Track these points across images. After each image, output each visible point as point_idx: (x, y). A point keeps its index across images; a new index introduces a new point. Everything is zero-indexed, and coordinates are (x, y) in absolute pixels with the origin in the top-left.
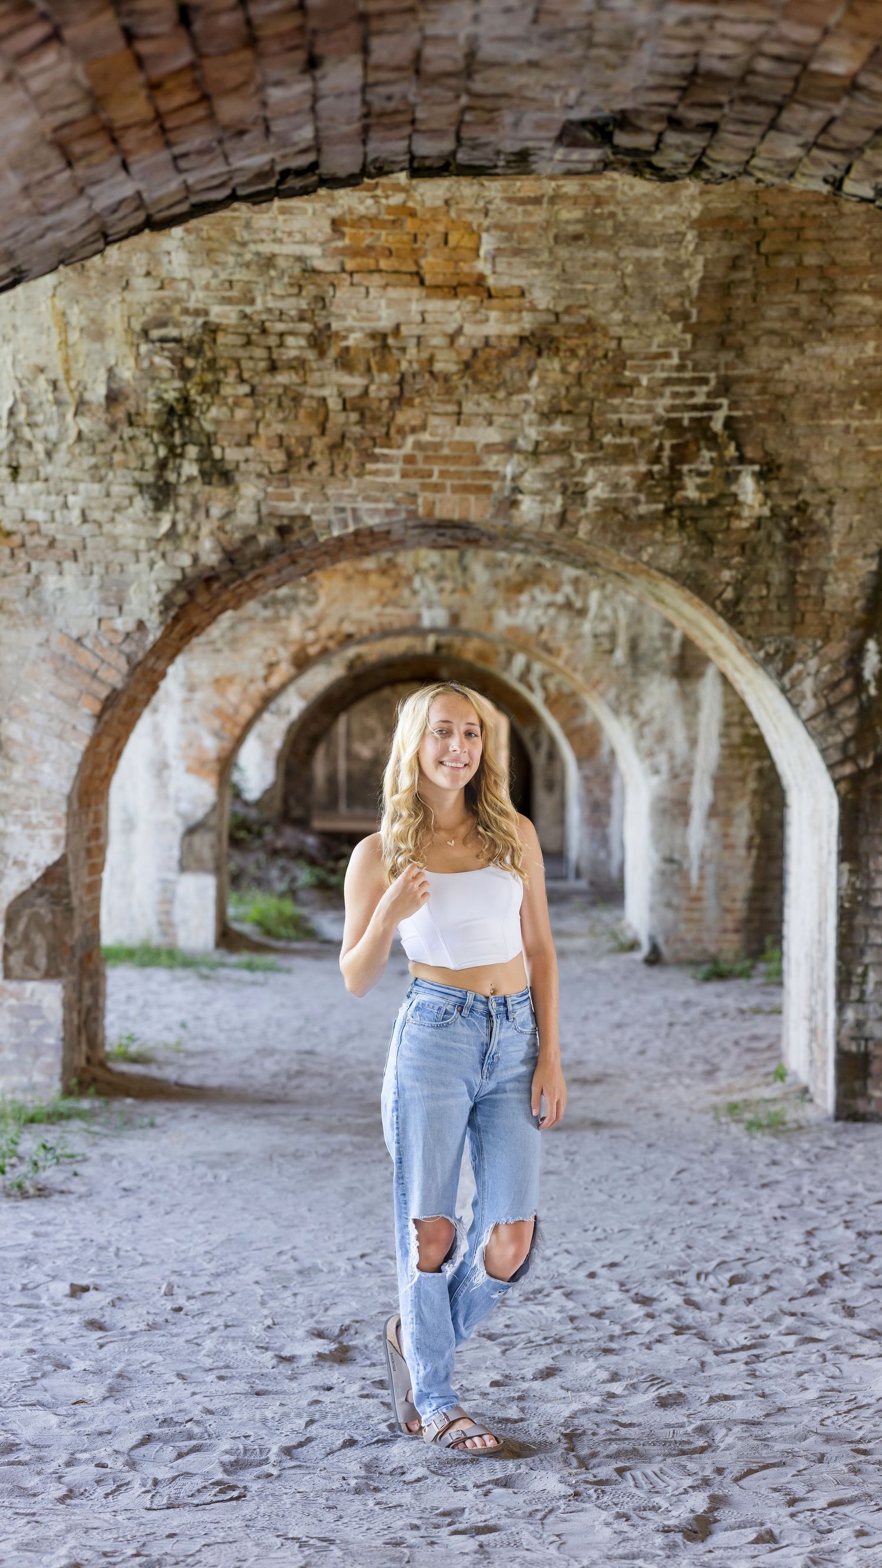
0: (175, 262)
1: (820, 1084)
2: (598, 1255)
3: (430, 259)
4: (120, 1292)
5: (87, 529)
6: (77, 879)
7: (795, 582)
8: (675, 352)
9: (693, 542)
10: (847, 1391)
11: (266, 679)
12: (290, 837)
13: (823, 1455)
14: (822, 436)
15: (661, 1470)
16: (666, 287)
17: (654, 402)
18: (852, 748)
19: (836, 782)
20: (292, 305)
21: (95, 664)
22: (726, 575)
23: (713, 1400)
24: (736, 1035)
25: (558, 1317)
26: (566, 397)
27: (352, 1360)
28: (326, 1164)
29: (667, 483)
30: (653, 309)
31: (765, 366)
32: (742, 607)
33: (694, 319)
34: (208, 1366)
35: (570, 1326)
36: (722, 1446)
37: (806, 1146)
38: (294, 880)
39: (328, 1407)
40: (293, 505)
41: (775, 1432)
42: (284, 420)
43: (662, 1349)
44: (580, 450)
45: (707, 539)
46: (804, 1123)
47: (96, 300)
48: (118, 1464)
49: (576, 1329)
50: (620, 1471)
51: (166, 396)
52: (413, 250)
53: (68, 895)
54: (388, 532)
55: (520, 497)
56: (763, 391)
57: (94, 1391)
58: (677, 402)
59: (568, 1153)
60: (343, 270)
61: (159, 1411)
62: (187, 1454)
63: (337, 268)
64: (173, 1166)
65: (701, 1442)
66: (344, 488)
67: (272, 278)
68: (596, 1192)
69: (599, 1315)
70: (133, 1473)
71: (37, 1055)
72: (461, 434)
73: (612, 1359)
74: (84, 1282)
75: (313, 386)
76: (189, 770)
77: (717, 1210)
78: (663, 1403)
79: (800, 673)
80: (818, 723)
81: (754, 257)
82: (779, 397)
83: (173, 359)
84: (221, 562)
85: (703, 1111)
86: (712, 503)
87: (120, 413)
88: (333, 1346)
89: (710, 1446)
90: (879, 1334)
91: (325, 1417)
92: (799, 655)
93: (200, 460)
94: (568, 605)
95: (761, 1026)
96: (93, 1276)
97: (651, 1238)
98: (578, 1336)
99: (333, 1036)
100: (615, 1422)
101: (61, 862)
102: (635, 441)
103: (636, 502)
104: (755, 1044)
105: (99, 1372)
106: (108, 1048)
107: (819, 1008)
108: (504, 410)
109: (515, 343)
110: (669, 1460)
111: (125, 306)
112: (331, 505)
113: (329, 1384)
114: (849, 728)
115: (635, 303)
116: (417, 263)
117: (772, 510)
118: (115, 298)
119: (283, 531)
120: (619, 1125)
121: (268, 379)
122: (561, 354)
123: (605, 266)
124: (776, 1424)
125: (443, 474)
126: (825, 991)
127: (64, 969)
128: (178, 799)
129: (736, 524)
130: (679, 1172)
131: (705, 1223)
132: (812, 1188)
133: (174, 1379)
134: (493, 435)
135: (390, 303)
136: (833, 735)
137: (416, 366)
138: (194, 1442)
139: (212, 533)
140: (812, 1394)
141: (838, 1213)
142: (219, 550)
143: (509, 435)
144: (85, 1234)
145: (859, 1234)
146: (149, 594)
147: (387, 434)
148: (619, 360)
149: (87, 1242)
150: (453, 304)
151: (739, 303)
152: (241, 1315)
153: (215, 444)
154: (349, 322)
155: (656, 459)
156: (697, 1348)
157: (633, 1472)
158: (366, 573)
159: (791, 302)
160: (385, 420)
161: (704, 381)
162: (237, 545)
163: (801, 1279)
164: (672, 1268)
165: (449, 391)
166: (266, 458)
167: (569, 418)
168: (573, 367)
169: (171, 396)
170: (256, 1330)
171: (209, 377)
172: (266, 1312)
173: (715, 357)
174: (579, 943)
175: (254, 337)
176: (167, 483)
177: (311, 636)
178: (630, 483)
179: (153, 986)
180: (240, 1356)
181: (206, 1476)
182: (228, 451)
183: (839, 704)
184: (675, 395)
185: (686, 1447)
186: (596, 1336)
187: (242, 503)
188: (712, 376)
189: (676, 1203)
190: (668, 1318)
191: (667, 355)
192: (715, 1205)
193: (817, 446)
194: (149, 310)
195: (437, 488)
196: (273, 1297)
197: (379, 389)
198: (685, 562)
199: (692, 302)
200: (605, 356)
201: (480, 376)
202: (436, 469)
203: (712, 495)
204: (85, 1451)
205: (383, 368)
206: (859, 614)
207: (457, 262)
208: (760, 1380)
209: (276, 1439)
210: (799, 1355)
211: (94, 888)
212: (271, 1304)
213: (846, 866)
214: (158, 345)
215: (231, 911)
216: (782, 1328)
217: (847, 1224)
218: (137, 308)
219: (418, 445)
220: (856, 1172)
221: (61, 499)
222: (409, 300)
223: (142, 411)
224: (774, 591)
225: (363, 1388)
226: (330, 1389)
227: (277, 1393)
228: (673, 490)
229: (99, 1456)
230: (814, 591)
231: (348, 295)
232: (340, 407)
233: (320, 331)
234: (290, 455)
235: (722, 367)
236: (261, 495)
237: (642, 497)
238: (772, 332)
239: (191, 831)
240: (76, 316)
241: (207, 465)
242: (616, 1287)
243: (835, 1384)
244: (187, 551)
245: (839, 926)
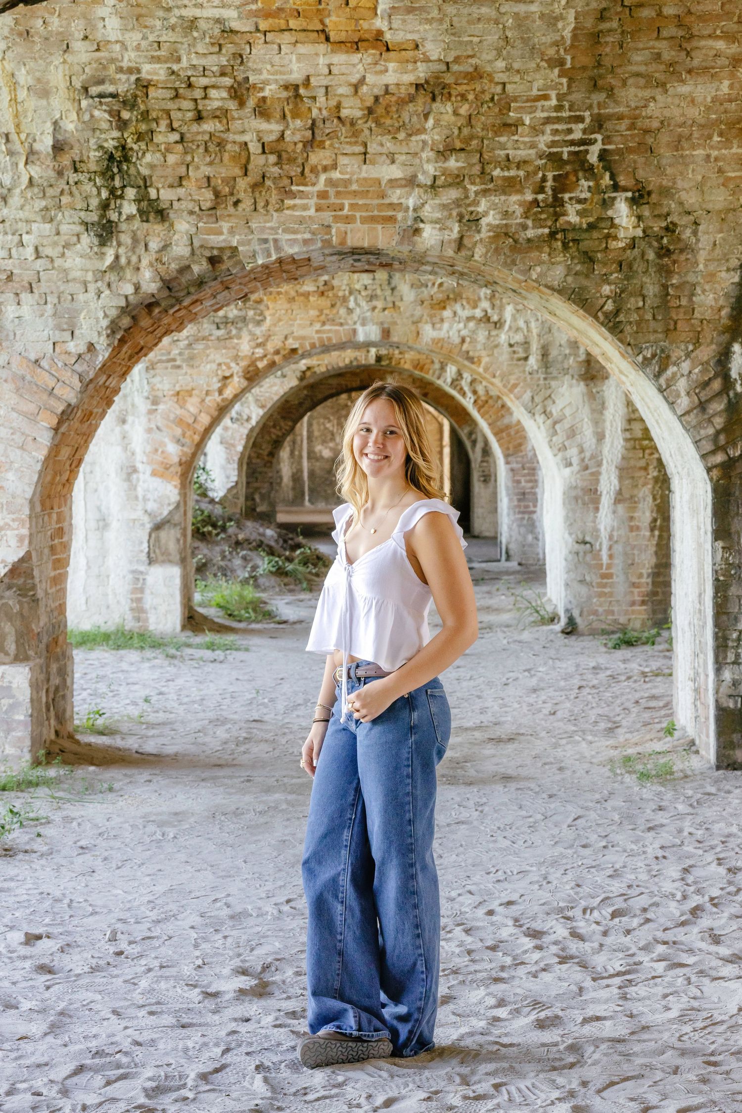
0: (109, 27)
1: (703, 737)
2: (497, 894)
3: (334, 18)
4: (69, 939)
5: (40, 264)
6: (42, 573)
7: (668, 294)
8: (553, 94)
9: (576, 261)
10: (705, 1010)
11: (220, 392)
12: (251, 530)
13: (677, 1068)
14: (687, 165)
15: (534, 1085)
16: (543, 38)
17: (536, 139)
18: (722, 439)
19: (709, 470)
20: (214, 62)
21: (51, 383)
22: (606, 289)
23: (586, 1021)
24: (637, 696)
25: (457, 950)
26: (459, 135)
27: (271, 994)
28: (262, 820)
29: (551, 210)
30: (532, 58)
31: (633, 105)
32: (621, 317)
33: (568, 65)
34: (141, 1002)
35: (467, 958)
36: (590, 1061)
37: (690, 793)
38: (255, 568)
39: (245, 1037)
40: (222, 238)
41: (637, 1048)
42: (211, 164)
43: (546, 977)
44: (473, 183)
45: (588, 258)
46: (689, 773)
47: (40, 62)
48: (51, 1093)
49: (473, 961)
50: (497, 1087)
51: (106, 145)
52: (318, 10)
53: (34, 587)
54: (309, 260)
55: (422, 225)
56: (632, 127)
57: (37, 1028)
58: (557, 138)
59: (478, 804)
60: (258, 30)
61: (93, 1044)
62: (115, 1081)
63: (253, 29)
64: (126, 825)
65: (571, 1059)
66: (265, 222)
67: (195, 38)
68: (500, 838)
69: (493, 948)
70: (65, 1100)
71: (8, 732)
72: (367, 172)
73: (502, 986)
74: (37, 931)
75: (235, 133)
76: (154, 474)
77: (606, 852)
78: (541, 1025)
79: (674, 374)
80: (692, 418)
81: (619, 9)
82: (647, 131)
83: (110, 112)
84: (159, 290)
85: (602, 764)
86: (591, 227)
87: (66, 161)
88: (254, 982)
89: (579, 1062)
90: (740, 958)
91: (240, 1046)
92: (674, 359)
93: (138, 201)
94: (487, 319)
95: (658, 687)
96: (47, 925)
97: (545, 878)
98: (472, 968)
99: (280, 706)
100: (497, 1043)
101: (26, 559)
102: (521, 173)
103: (525, 227)
104: (653, 704)
105: (43, 1011)
106: (77, 722)
107: (701, 670)
108: (405, 150)
109: (412, 90)
110: (541, 1076)
111: (67, 67)
112: (255, 237)
113: (247, 1015)
114: (719, 422)
115: (516, 53)
116: (322, 22)
117: (644, 231)
118: (57, 60)
119: (213, 261)
120: (527, 779)
121: (195, 127)
122: (453, 99)
123: (489, 20)
124: (639, 1041)
125: (353, 206)
126: (706, 655)
127: (31, 653)
128: (145, 500)
129: (613, 244)
130: (575, 820)
131: (594, 864)
132: (692, 830)
133: (110, 1016)
134: (395, 172)
135: (300, 58)
136: (705, 428)
137: (325, 113)
138: (121, 1071)
139: (151, 265)
140: (674, 1014)
141: (713, 852)
142: (158, 279)
143: (410, 171)
144: (44, 888)
145: (729, 870)
146: (97, 319)
147: (302, 173)
148: (504, 103)
149: (44, 895)
150: (356, 58)
151: (608, 50)
152: (176, 957)
153: (151, 186)
154: (265, 76)
155: (541, 190)
156: (576, 974)
157: (508, 1087)
158: (307, 295)
159: (654, 48)
160: (300, 161)
161: (580, 119)
162: (174, 274)
163: (675, 911)
164: (562, 904)
165: (356, 134)
166: (196, 197)
167: (463, 155)
168: (464, 110)
169: (110, 145)
170: (187, 970)
171: (143, 127)
172: (197, 953)
173: (589, 98)
174: (505, 617)
175: (181, 91)
176: (109, 221)
177: (259, 352)
178: (519, 211)
179: (124, 666)
180: (170, 993)
181: (129, 1100)
182: (162, 191)
183: (708, 401)
184: (556, 132)
185: (557, 1064)
186: (489, 966)
187: (176, 237)
188: (587, 114)
189: (571, 846)
190: (554, 949)
191: (546, 97)
192: (605, 847)
193: (681, 174)
194: (87, 70)
195: (348, 220)
196: (205, 939)
197: (293, 133)
198: (570, 279)
199: (565, 50)
200: (492, 99)
201: (382, 120)
202: (347, 203)
203: (591, 220)
204: (24, 1081)
205: (296, 115)
206: (725, 321)
207: (357, 20)
208: (630, 1002)
209: (194, 1066)
210: (667, 979)
211: (59, 581)
212: (204, 946)
213: (720, 544)
214: (97, 100)
215: (197, 597)
216: (654, 955)
217: (720, 861)
218: (77, 68)
219: (330, 182)
220: (731, 815)
221: (16, 238)
222: (317, 54)
223: (85, 158)
224: (648, 302)
225: (277, 1019)
226: (247, 1020)
227: (200, 1025)
228: (557, 216)
229: (36, 1085)
230: (684, 302)
231: (262, 52)
232: (260, 151)
233: (239, 84)
234: (217, 194)
235: (595, 106)
236: (194, 230)
237: (530, 223)
238: (638, 75)
239: (158, 527)
240: (23, 77)
241: (144, 204)
242: (510, 923)
243: (695, 1004)
244: (130, 281)
245: (715, 597)
